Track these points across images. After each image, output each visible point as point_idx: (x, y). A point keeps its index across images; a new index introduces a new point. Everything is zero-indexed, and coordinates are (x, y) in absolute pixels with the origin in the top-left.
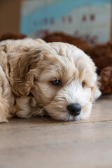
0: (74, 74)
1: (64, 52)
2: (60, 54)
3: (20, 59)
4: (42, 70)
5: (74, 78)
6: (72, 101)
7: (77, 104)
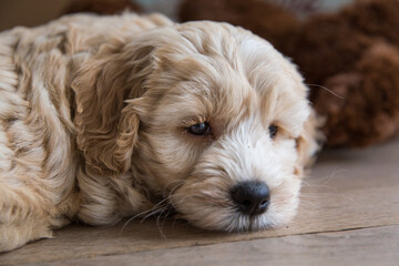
0: (246, 102)
1: (216, 46)
2: (206, 50)
3: (99, 74)
4: (159, 97)
5: (247, 113)
6: (241, 174)
7: (258, 183)
